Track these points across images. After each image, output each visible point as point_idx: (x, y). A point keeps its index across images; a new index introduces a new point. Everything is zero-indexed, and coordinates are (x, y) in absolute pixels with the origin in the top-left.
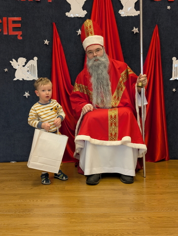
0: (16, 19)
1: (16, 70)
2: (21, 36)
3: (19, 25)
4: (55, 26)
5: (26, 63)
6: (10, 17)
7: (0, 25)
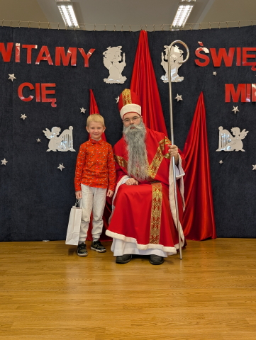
0: (50, 85)
1: (49, 140)
2: (55, 103)
3: (53, 92)
4: (92, 93)
5: (60, 133)
6: (43, 83)
7: (33, 92)
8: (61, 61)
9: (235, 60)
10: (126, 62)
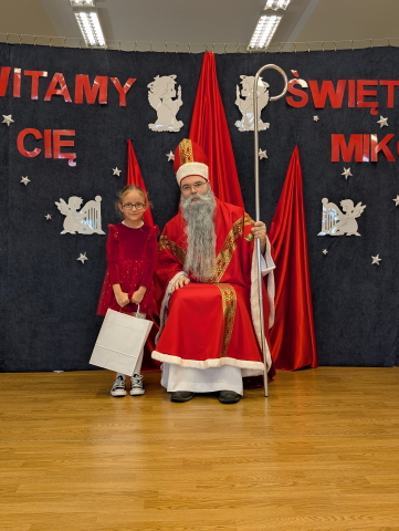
0: (66, 132)
1: (65, 216)
2: (74, 160)
3: (72, 143)
4: (130, 146)
5: (82, 206)
6: (56, 129)
7: (39, 143)
8: (84, 96)
9: (346, 99)
10: (182, 99)
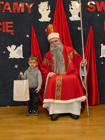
0: (10, 23)
1: (10, 52)
2: (13, 32)
3: (12, 26)
4: (32, 27)
5: (16, 48)
6: (7, 22)
7: (1, 27)
8: (16, 10)
10: (50, 10)
